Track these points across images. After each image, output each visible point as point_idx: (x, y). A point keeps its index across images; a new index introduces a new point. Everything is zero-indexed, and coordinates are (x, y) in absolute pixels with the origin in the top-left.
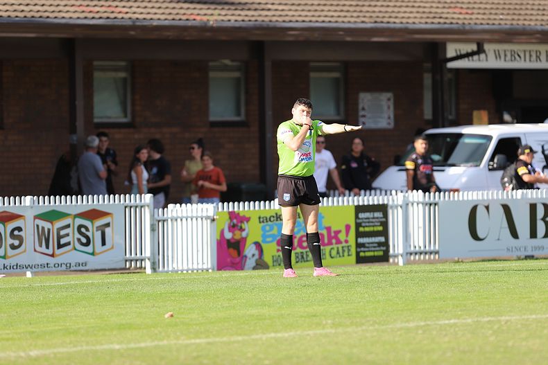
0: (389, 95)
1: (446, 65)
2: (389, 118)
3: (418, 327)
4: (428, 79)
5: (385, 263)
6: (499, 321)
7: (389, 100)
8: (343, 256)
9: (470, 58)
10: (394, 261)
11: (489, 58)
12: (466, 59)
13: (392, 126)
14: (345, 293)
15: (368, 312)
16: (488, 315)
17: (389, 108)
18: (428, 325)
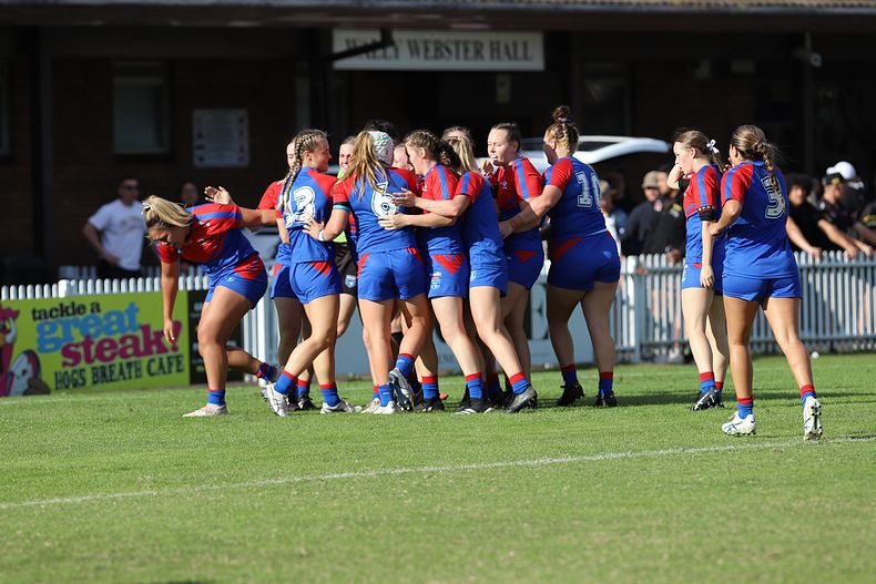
0: (242, 113)
1: (331, 65)
2: (242, 150)
3: (290, 485)
4: (303, 88)
5: (237, 383)
6: (420, 474)
7: (241, 120)
8: (170, 372)
9: (371, 54)
10: (251, 379)
11: (401, 53)
12: (364, 56)
13: (246, 163)
14: (172, 432)
15: (210, 461)
16: (402, 464)
17: (241, 133)
18: (306, 481)
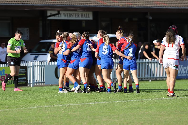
0: (28, 28)
1: (47, 18)
2: (27, 36)
3: (38, 108)
4: (41, 23)
5: (26, 86)
6: (66, 106)
7: (27, 30)
8: (12, 84)
9: (55, 16)
10: (29, 86)
11: (62, 16)
12: (54, 16)
13: (28, 39)
14: (12, 97)
15: (20, 103)
16: (62, 104)
17: (27, 33)
18: (41, 107)
